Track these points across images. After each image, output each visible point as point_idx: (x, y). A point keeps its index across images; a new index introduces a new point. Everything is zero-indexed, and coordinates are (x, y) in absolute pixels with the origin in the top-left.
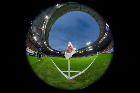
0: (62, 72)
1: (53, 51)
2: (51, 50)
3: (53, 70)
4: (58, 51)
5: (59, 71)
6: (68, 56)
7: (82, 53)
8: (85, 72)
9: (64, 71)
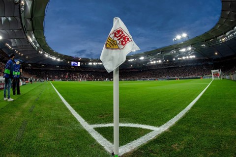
0: (89, 128)
1: (59, 60)
2: (54, 58)
3: (59, 121)
4: (77, 60)
5: (80, 126)
6: (112, 59)
7: (158, 65)
8: (171, 129)
9: (96, 122)
